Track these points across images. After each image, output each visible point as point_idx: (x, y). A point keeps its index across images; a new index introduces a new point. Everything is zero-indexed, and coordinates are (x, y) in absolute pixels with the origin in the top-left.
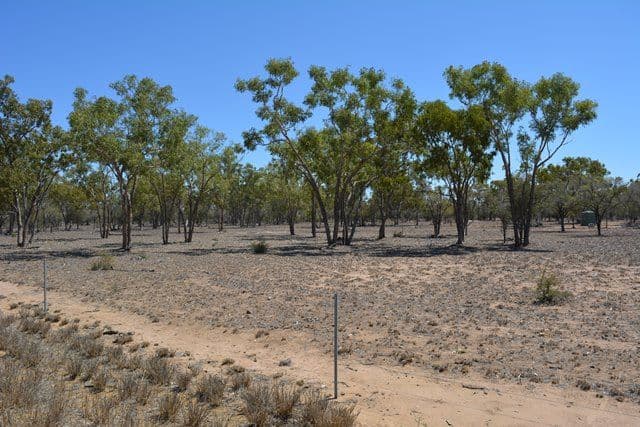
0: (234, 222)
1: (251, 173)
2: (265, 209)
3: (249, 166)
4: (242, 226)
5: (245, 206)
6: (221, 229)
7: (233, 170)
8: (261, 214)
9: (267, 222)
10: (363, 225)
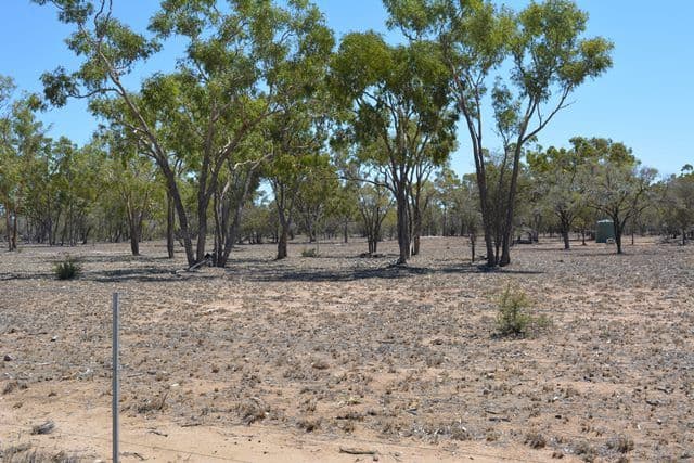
0: (39, 239)
1: (68, 152)
2: (94, 215)
3: (64, 141)
4: (52, 244)
5: (58, 208)
6: (13, 247)
7: (35, 148)
8: (86, 225)
9: (100, 239)
10: (259, 242)
